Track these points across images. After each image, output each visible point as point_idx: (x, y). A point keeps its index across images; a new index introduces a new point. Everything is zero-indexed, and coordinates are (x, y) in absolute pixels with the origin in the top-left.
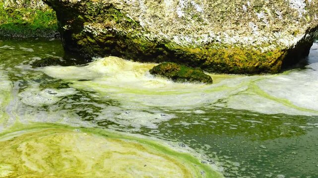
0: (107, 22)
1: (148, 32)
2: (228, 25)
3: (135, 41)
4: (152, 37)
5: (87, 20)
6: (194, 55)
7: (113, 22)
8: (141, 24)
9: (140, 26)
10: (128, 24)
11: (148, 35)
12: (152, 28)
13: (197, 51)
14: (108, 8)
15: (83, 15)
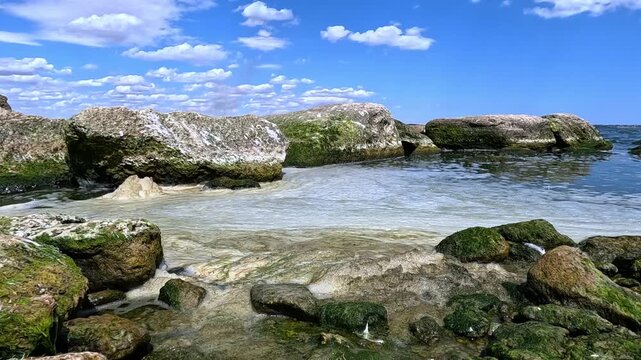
0: (149, 153)
1: (190, 158)
2: (243, 149)
3: (178, 167)
4: (195, 161)
5: (127, 154)
6: (233, 171)
7: (154, 153)
8: (182, 151)
9: (180, 154)
10: (170, 153)
11: (191, 160)
12: (192, 153)
13: (233, 168)
14: (148, 141)
15: (123, 149)
